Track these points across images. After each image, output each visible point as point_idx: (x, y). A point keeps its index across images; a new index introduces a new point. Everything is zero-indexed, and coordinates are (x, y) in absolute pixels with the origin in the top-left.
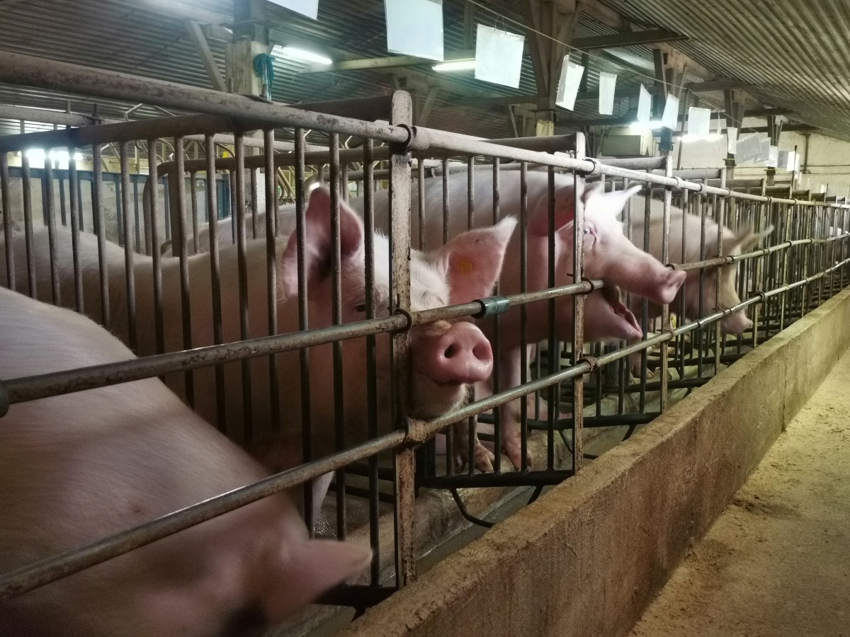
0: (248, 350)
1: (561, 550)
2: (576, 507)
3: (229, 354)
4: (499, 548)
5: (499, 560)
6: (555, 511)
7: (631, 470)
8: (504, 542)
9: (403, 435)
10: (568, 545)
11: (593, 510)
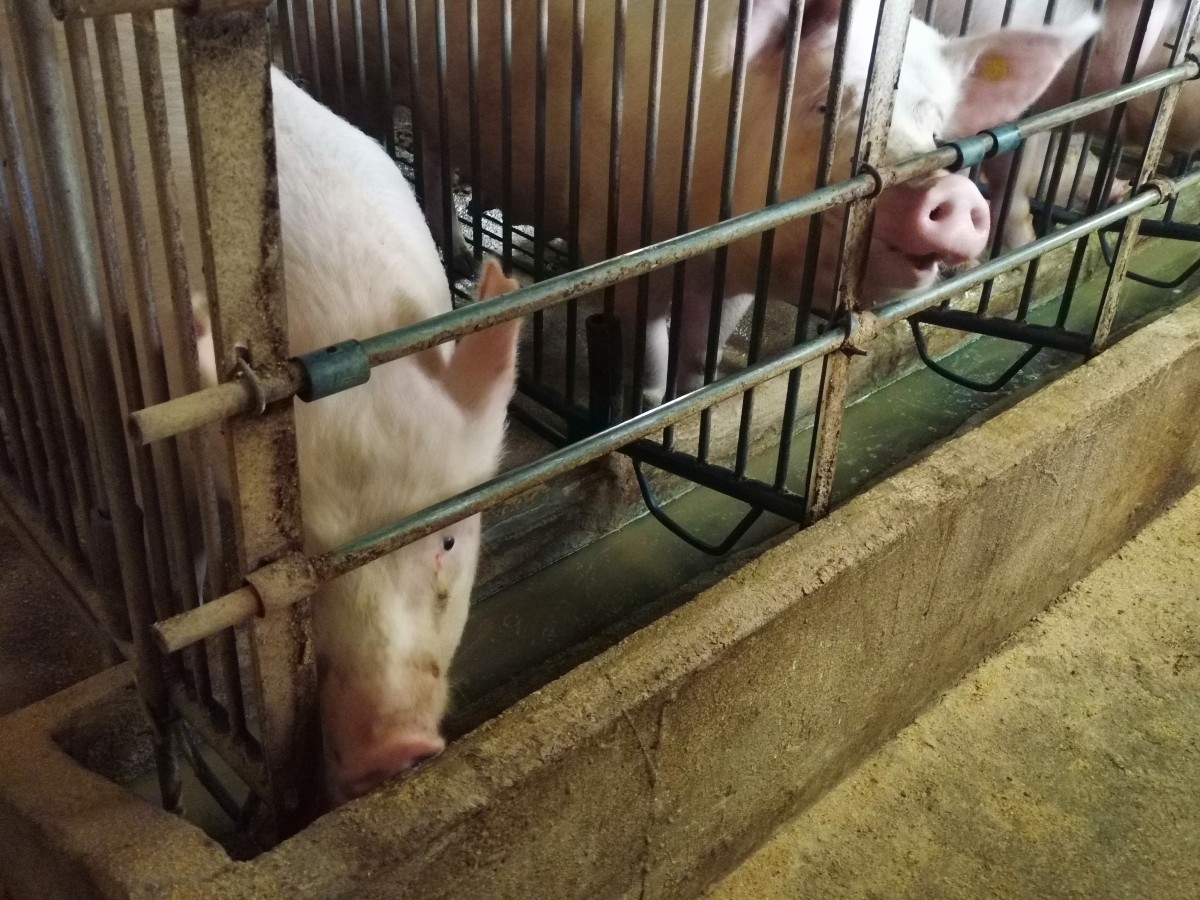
0: (647, 265)
1: (1034, 481)
2: (1071, 424)
3: (622, 273)
4: (945, 483)
5: (941, 504)
6: (1039, 428)
7: (1177, 364)
8: (954, 475)
9: (841, 339)
10: (1047, 471)
11: (1099, 424)
